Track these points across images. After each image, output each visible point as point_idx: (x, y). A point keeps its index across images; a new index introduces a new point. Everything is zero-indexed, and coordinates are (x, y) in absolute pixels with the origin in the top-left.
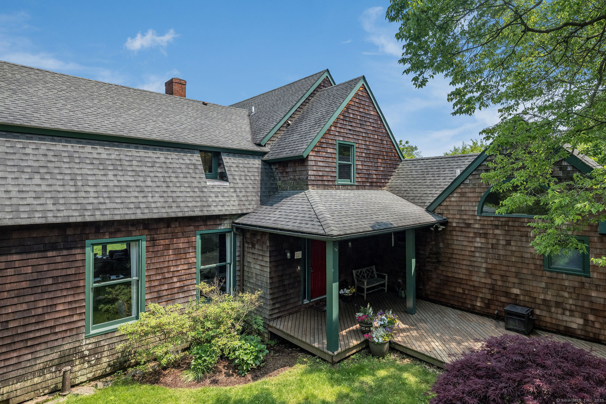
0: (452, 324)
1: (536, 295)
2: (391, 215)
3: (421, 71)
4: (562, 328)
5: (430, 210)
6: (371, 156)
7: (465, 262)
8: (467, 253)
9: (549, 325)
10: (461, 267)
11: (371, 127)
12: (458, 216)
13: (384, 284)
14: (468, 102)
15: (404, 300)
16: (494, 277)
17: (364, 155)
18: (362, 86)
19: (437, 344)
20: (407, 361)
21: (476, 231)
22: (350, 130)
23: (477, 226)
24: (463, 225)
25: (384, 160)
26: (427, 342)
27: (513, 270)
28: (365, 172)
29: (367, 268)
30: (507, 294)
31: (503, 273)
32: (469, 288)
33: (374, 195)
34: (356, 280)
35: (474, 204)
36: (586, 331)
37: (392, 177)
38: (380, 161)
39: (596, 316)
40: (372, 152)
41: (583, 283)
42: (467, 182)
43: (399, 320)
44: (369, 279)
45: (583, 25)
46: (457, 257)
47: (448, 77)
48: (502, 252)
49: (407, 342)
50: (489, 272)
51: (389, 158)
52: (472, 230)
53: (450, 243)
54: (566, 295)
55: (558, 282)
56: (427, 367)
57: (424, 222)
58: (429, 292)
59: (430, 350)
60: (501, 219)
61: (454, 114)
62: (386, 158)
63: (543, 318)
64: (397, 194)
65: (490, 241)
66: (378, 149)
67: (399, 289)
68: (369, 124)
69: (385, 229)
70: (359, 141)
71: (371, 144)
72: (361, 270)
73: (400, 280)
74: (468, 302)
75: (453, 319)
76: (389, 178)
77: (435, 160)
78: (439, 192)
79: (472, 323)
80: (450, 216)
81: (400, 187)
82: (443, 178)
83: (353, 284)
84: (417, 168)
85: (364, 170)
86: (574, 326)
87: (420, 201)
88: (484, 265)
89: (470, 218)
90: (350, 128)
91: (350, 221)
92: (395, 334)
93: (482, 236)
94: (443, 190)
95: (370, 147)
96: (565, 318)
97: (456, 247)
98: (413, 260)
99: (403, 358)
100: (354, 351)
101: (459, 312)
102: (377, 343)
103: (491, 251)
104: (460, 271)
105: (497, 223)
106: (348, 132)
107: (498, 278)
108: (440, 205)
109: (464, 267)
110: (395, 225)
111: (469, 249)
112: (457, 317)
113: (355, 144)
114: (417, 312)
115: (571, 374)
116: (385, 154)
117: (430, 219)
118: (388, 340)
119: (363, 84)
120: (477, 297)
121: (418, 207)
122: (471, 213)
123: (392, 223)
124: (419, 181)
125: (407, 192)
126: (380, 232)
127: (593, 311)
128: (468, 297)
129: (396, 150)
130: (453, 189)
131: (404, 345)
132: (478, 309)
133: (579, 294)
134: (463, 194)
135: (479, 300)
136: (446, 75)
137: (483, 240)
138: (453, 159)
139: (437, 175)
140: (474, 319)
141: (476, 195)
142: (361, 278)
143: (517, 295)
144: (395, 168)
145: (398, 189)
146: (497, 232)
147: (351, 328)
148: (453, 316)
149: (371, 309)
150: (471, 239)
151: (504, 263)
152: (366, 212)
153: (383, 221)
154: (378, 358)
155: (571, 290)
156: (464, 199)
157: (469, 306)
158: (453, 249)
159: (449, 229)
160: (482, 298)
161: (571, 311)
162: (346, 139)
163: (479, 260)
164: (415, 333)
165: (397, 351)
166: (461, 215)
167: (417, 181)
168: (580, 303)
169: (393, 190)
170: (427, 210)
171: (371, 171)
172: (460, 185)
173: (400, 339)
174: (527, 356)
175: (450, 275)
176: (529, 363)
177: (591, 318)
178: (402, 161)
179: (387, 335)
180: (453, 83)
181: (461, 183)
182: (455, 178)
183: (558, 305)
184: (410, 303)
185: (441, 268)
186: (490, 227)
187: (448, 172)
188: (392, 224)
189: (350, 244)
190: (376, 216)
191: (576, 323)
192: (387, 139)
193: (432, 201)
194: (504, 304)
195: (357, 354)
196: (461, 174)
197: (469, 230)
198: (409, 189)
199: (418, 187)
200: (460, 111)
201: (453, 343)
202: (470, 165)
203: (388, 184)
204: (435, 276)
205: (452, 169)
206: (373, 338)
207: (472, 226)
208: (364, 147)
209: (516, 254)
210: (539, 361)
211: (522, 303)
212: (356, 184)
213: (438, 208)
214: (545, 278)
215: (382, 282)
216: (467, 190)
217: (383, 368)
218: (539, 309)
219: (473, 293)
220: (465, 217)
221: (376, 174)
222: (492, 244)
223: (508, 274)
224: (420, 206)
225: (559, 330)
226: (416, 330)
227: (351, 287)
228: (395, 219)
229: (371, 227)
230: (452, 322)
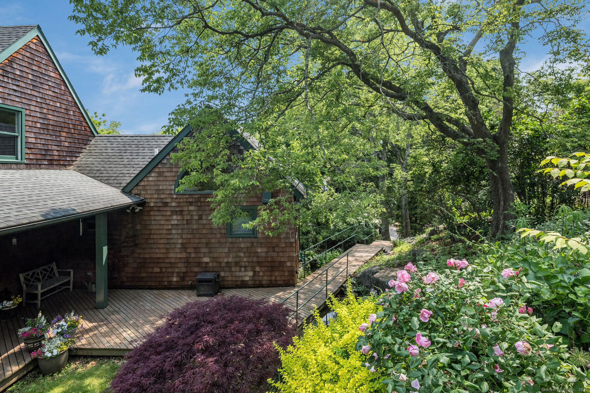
0: (148, 306)
1: (221, 260)
2: (76, 199)
3: (100, 37)
4: (239, 283)
5: (126, 191)
6: (50, 127)
7: (162, 241)
8: (165, 232)
9: (230, 283)
10: (159, 246)
11: (51, 92)
12: (156, 196)
13: (69, 281)
14: (158, 81)
15: (93, 295)
16: (189, 251)
17: (39, 125)
18: (36, 38)
19: (129, 332)
20: (92, 364)
21: (172, 209)
22: (15, 90)
23: (174, 204)
24: (160, 205)
25: (70, 134)
26: (117, 334)
27: (204, 241)
28: (40, 146)
29: (43, 268)
30: (199, 264)
31: (196, 245)
32: (165, 265)
33: (52, 176)
34: (24, 286)
35: (171, 183)
36: (255, 281)
37: (81, 155)
38: (64, 134)
39: (261, 267)
40: (51, 123)
41: (253, 243)
42: (165, 161)
43: (86, 319)
44: (47, 280)
45: (247, 36)
46: (155, 236)
47: (137, 51)
48: (195, 227)
49: (93, 342)
50: (184, 247)
51: (76, 132)
52: (169, 209)
53: (147, 223)
54: (242, 255)
55: (236, 245)
56: (116, 361)
57: (118, 204)
58: (125, 279)
59: (120, 342)
60: (195, 197)
61: (143, 90)
62: (73, 131)
63: (226, 279)
64: (87, 175)
65: (186, 217)
66: (61, 120)
67: (88, 283)
68: (47, 87)
69: (64, 216)
70: (31, 106)
71: (51, 112)
72: (34, 271)
73: (89, 274)
74: (165, 279)
75: (148, 301)
76: (77, 155)
77: (134, 138)
78: (137, 172)
79: (168, 300)
80: (148, 196)
81: (92, 166)
82: (142, 157)
83: (20, 291)
84: (114, 146)
85: (39, 145)
86: (247, 279)
87: (115, 181)
88: (180, 241)
89: (168, 196)
90: (15, 88)
91: (7, 211)
92: (78, 338)
93: (178, 213)
94: (141, 169)
95: (50, 116)
96: (242, 274)
97: (155, 227)
98: (104, 248)
99: (88, 362)
100: (14, 380)
101: (156, 292)
102: (51, 357)
103: (186, 227)
104: (157, 251)
105: (191, 200)
106: (11, 92)
107: (192, 250)
108: (137, 185)
109: (161, 246)
110: (79, 211)
111: (166, 227)
112: (153, 297)
113: (23, 110)
114: (110, 303)
115: (232, 321)
116: (71, 126)
117: (126, 200)
118: (65, 348)
119: (37, 36)
120: (173, 272)
121: (113, 188)
122: (168, 192)
123: (75, 208)
124: (115, 160)
125: (99, 172)
126: (56, 221)
127: (259, 263)
128: (165, 275)
129: (87, 123)
130: (151, 169)
131: (90, 347)
132: (174, 284)
133: (250, 252)
134: (160, 174)
135: (175, 275)
136: (134, 49)
137: (179, 217)
138: (153, 138)
139: (136, 154)
140: (170, 295)
141: (173, 174)
142: (33, 282)
143: (207, 263)
144: (86, 144)
145: (88, 169)
146: (192, 208)
147: (12, 351)
148: (149, 298)
149: (43, 318)
150: (168, 218)
151: (197, 236)
152: (37, 198)
153: (62, 207)
154: (52, 376)
155: (245, 250)
156: (161, 178)
157: (166, 283)
158: (151, 230)
159: (147, 209)
160: (178, 272)
161: (245, 267)
162: (9, 103)
163: (176, 236)
164: (104, 329)
165: (80, 356)
166: (158, 194)
167: (112, 160)
168: (250, 260)
169: (81, 170)
170: (123, 192)
171: (50, 146)
172: (157, 165)
173: (84, 341)
174: (201, 318)
175: (147, 256)
176: (203, 323)
177: (258, 269)
178: (95, 137)
179: (65, 343)
180: (140, 59)
181: (159, 163)
182: (153, 157)
183: (237, 264)
184: (100, 297)
185: (138, 251)
186: (185, 204)
187: (148, 151)
188: (74, 210)
189: (14, 241)
190: (53, 202)
191: (247, 276)
192: (74, 109)
193: (128, 181)
194: (196, 273)
195: (19, 382)
196: (160, 153)
197: (166, 209)
198: (102, 169)
199: (113, 166)
200: (148, 89)
201: (147, 326)
202: (167, 145)
203: (76, 162)
204: (131, 260)
205: (151, 148)
206: (44, 353)
207: (169, 205)
208: (38, 115)
209: (207, 227)
210: (210, 318)
211: (211, 270)
212: (25, 161)
213: (135, 188)
214: (228, 244)
215: (66, 280)
216: (165, 170)
217: (57, 385)
218: (224, 271)
219: (170, 270)
220: (162, 196)
221: (58, 151)
222: (187, 220)
223: (200, 246)
224: (115, 187)
225: (237, 285)
226: (105, 324)
227: (16, 296)
228: (80, 204)
229: (42, 216)
230: (148, 304)
